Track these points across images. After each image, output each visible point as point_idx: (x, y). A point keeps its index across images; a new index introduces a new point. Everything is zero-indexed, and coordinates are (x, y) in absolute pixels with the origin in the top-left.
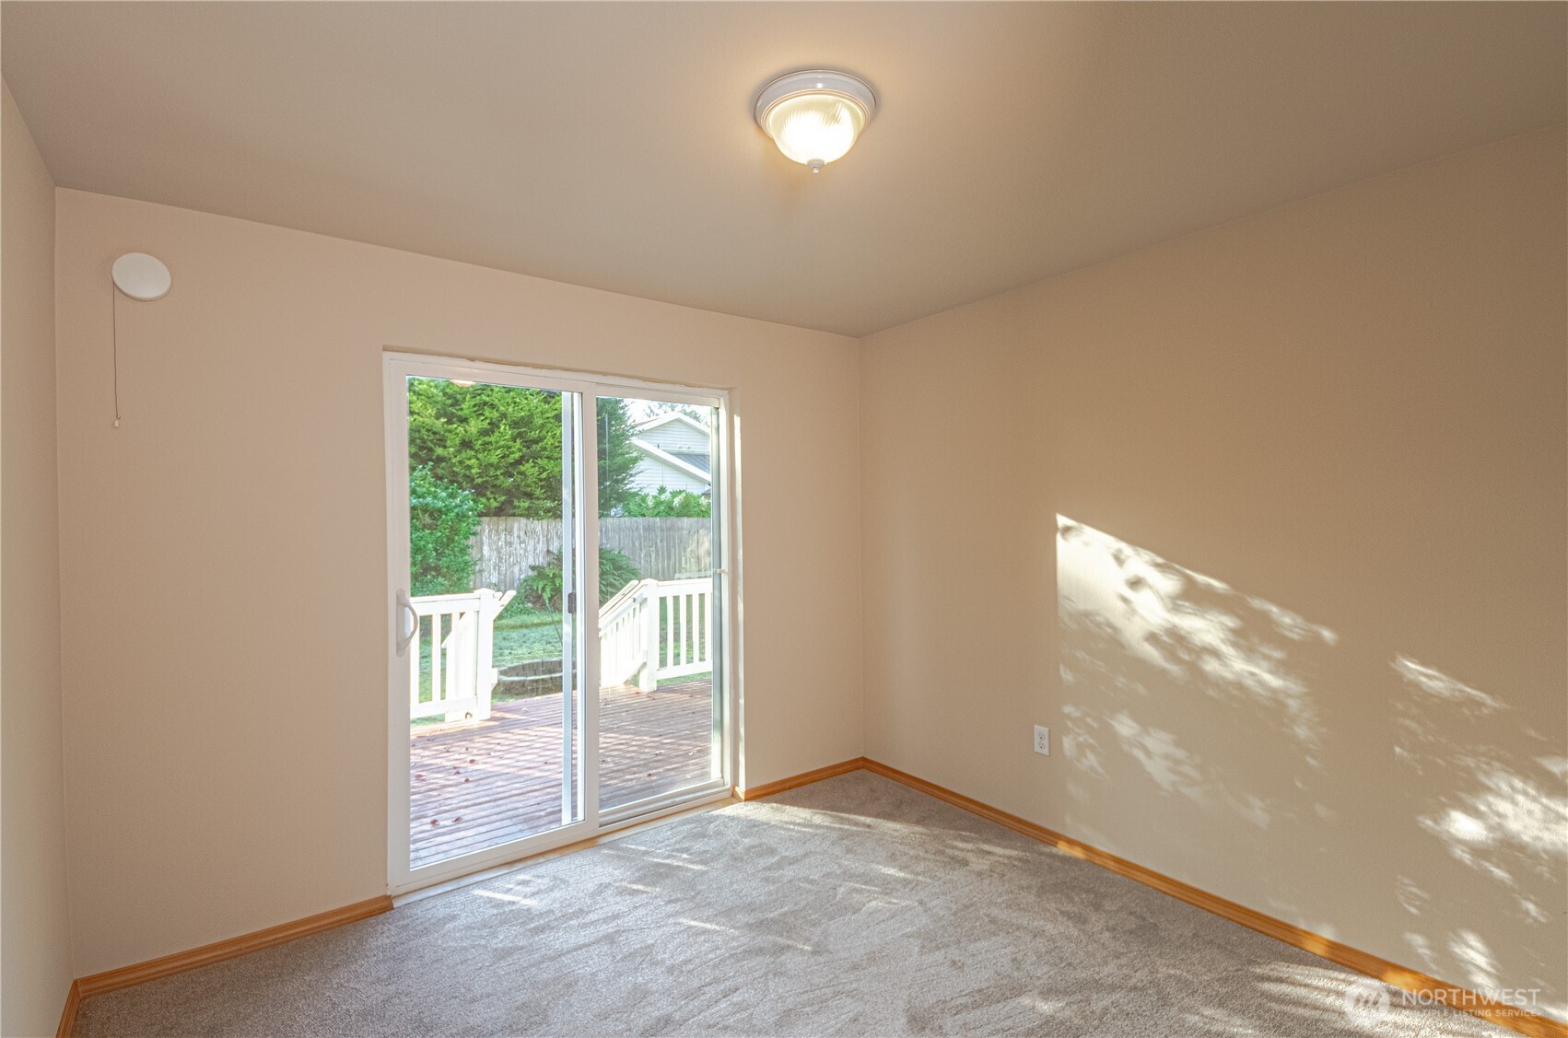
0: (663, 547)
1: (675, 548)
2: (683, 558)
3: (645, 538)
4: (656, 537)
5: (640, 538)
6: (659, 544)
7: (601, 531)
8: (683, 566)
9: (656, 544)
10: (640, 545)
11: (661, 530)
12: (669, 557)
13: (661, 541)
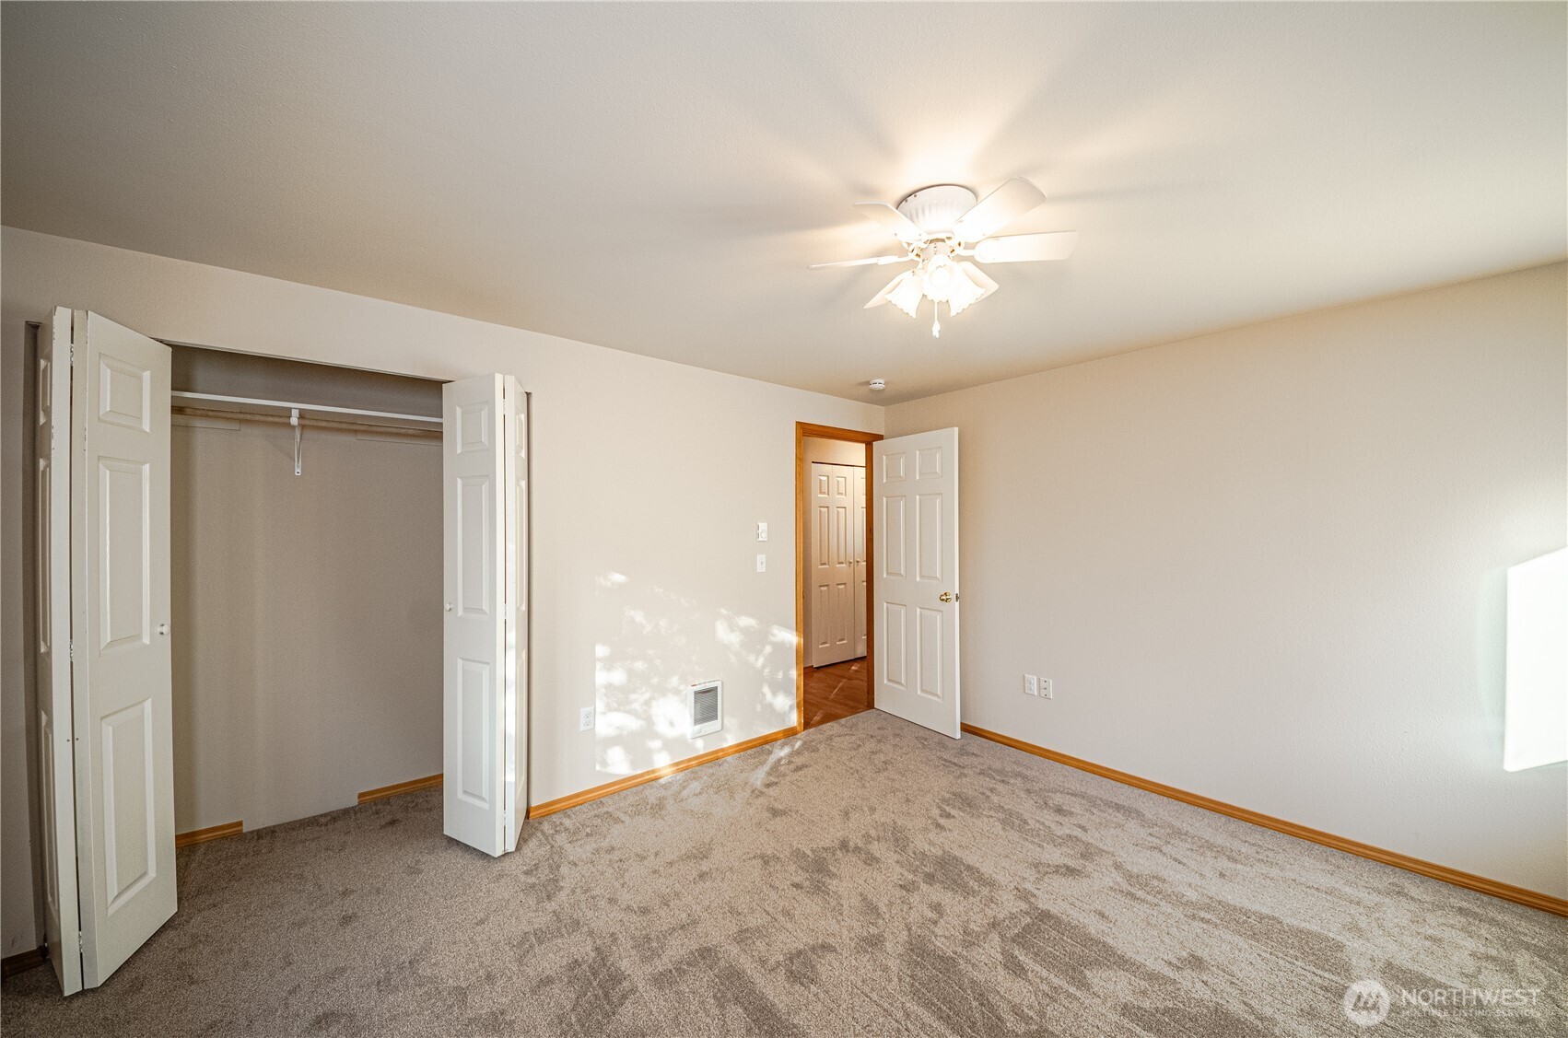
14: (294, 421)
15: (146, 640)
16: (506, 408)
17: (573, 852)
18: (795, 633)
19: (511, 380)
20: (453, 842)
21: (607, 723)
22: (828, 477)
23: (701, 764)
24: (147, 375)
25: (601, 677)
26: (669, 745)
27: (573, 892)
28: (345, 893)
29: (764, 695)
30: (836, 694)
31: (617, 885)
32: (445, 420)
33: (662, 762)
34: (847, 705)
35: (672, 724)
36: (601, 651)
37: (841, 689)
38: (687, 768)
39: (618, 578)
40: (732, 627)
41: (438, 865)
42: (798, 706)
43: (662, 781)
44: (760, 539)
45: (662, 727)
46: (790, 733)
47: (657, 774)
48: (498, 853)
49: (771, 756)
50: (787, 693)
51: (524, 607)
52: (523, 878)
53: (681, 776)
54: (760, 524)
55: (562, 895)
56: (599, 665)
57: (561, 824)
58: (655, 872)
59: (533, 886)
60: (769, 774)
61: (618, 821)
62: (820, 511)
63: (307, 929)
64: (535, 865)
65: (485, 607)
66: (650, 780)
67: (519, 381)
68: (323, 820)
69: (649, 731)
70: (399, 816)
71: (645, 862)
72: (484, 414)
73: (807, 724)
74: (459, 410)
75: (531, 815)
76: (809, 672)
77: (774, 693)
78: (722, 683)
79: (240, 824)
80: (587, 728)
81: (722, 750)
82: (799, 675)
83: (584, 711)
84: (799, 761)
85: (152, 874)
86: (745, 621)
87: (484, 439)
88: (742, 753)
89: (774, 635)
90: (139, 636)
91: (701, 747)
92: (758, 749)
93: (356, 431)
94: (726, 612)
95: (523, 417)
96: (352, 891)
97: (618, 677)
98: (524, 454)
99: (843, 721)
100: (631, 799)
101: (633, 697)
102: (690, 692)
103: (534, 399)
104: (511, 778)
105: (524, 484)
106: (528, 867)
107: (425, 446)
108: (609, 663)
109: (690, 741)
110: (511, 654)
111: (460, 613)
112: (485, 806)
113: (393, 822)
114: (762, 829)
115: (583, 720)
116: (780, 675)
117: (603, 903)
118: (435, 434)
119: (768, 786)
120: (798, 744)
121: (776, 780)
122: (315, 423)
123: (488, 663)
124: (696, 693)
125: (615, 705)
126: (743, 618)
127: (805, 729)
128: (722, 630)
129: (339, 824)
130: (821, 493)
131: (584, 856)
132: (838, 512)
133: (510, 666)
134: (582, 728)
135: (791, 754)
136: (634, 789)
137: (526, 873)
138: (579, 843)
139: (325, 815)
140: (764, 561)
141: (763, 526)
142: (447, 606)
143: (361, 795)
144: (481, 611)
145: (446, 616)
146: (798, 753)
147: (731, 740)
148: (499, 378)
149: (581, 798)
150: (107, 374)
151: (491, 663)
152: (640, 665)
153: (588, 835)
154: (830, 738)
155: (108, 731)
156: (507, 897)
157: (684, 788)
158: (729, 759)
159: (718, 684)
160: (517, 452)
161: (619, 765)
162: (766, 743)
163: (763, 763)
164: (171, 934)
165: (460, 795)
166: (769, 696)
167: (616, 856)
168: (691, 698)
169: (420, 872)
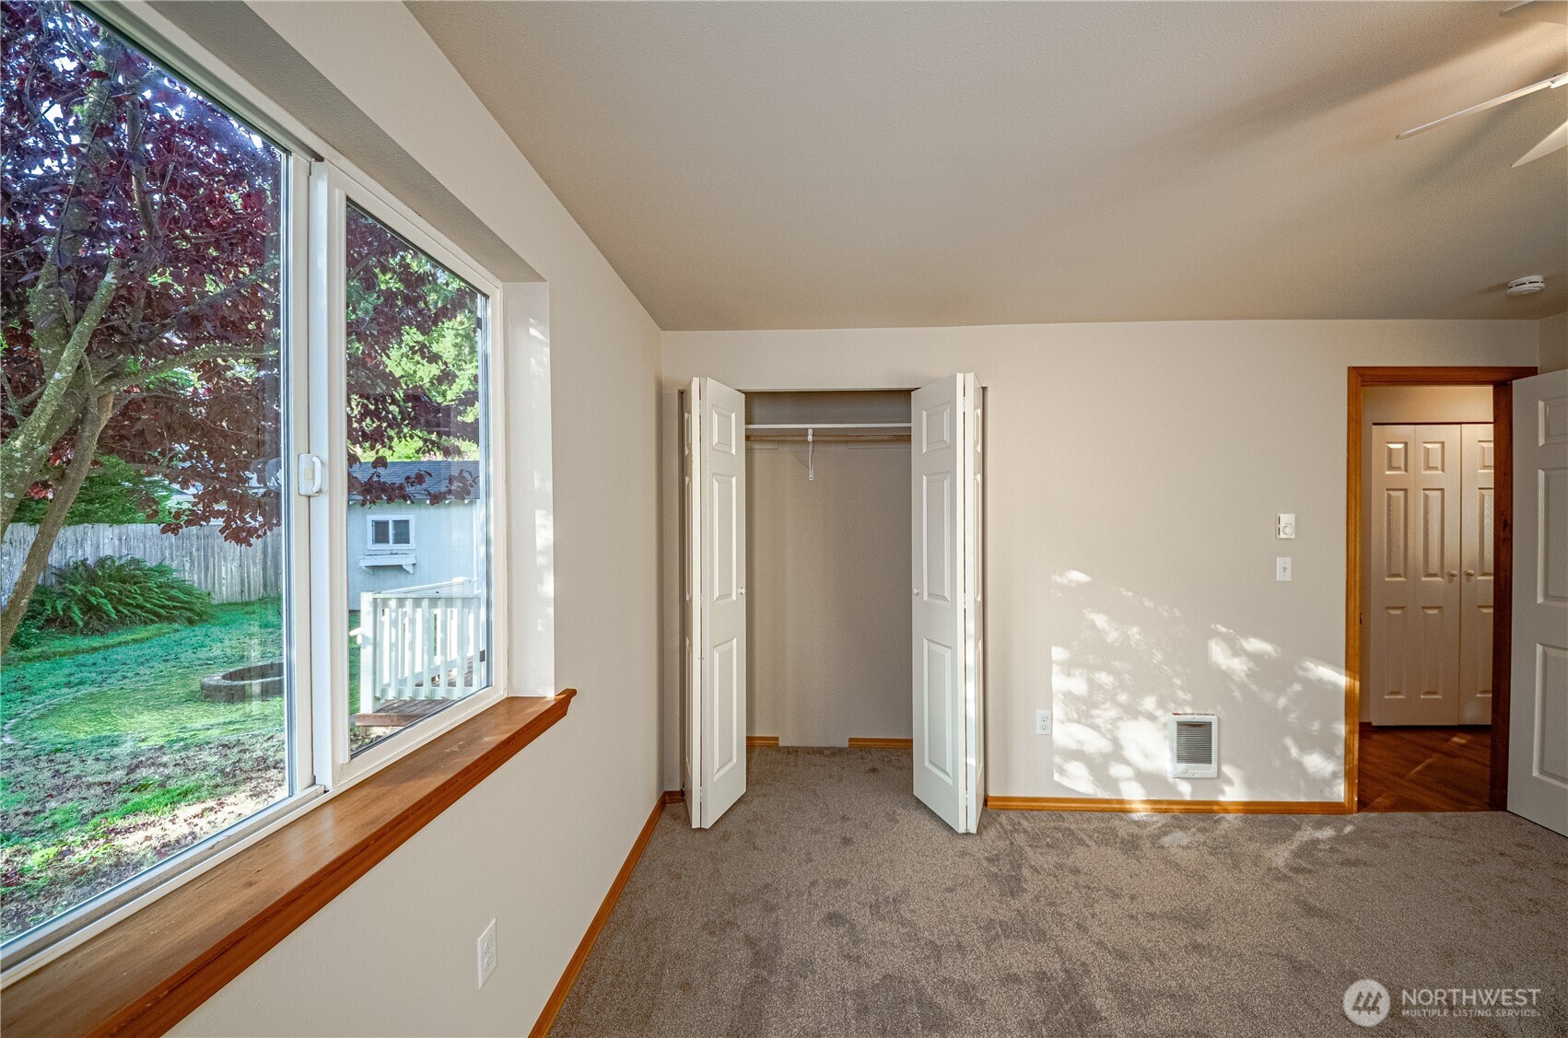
0: (199, 557)
1: (214, 558)
2: (224, 568)
3: (177, 547)
4: (192, 545)
5: (171, 547)
6: (195, 553)
7: (120, 539)
8: (224, 576)
9: (191, 553)
10: (171, 554)
11: (198, 538)
12: (207, 569)
13: (198, 550)
14: (810, 438)
15: (734, 598)
16: (966, 405)
17: (1035, 857)
18: (1344, 671)
19: (970, 377)
20: (921, 805)
21: (1066, 733)
22: (1406, 444)
23: (1188, 811)
24: (733, 415)
25: (1059, 682)
26: (1142, 777)
27: (1037, 898)
28: (844, 818)
29: (1286, 749)
30: (1419, 773)
31: (1087, 912)
32: (912, 425)
33: (1133, 793)
34: (1445, 795)
35: (1146, 755)
36: (1058, 653)
37: (1429, 767)
38: (1166, 811)
39: (1077, 576)
40: (1237, 652)
41: (909, 821)
42: (1348, 775)
43: (1135, 816)
44: (1282, 536)
45: (1132, 753)
46: (1331, 810)
47: (1128, 806)
48: (961, 830)
49: (1299, 834)
50: (1328, 753)
51: (979, 599)
52: (985, 864)
53: (1160, 820)
54: (1282, 516)
55: (1027, 898)
56: (1055, 669)
57: (1019, 823)
58: (1132, 917)
59: (996, 875)
60: (1297, 854)
61: (1081, 842)
62: (1389, 496)
63: (820, 837)
64: (996, 855)
65: (947, 594)
66: (1118, 809)
67: (977, 378)
68: (827, 752)
69: (1117, 755)
70: (878, 766)
71: (1119, 902)
72: (946, 415)
73: (1363, 805)
74: (924, 413)
75: (989, 803)
76: (1366, 731)
77: (1303, 749)
78: (1219, 719)
79: (777, 739)
80: (1044, 732)
81: (1217, 803)
82: (1350, 732)
83: (1040, 713)
84: (1351, 852)
85: (735, 760)
86: (1255, 645)
87: (946, 437)
88: (1250, 816)
89: (1305, 670)
90: (730, 595)
91: (1186, 791)
92: (1277, 817)
93: (847, 442)
94: (1224, 630)
95: (979, 412)
96: (849, 819)
97: (1078, 685)
98: (979, 449)
99: (1437, 816)
100: (1095, 824)
101: (1095, 712)
102: (1171, 721)
103: (989, 393)
104: (972, 761)
105: (979, 477)
106: (990, 855)
107: (897, 449)
108: (1068, 668)
109: (1171, 780)
110: (971, 644)
111: (925, 598)
112: (950, 781)
113: (874, 770)
114: (1288, 924)
115: (1039, 724)
116: (1316, 726)
117: (1070, 925)
118: (905, 438)
119: (1297, 870)
120: (1348, 829)
121: (1310, 867)
122: (822, 439)
123: (950, 648)
124: (1180, 724)
125: (1075, 716)
126: (1251, 640)
127: (1359, 810)
128: (1219, 654)
129: (838, 759)
130: (1391, 468)
131: (1046, 866)
132: (1427, 497)
133: (969, 654)
134: (1039, 731)
135: (1336, 839)
136: (1100, 815)
137: (988, 860)
138: (1039, 850)
139: (827, 748)
140: (1289, 565)
141: (1287, 519)
142: (915, 591)
143: (851, 740)
144: (944, 598)
145: (914, 599)
146: (1348, 840)
147: (1234, 793)
148: (960, 377)
149: (1038, 804)
150: (715, 417)
151: (952, 647)
152: (1104, 678)
153: (1048, 845)
154: (1413, 835)
155: (717, 656)
156: (972, 876)
157: (1165, 834)
158: (1230, 817)
159: (1213, 719)
160: (975, 446)
161: (1079, 782)
162: (1290, 812)
163: (1286, 839)
164: (743, 807)
165: (927, 764)
166: (1294, 752)
167: (1082, 880)
168: (1174, 728)
169: (897, 822)
